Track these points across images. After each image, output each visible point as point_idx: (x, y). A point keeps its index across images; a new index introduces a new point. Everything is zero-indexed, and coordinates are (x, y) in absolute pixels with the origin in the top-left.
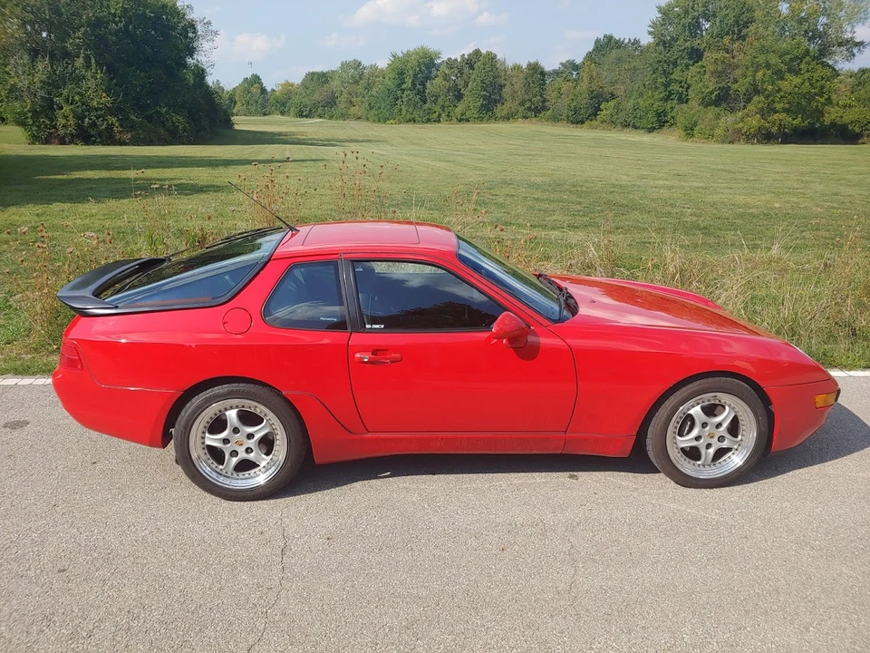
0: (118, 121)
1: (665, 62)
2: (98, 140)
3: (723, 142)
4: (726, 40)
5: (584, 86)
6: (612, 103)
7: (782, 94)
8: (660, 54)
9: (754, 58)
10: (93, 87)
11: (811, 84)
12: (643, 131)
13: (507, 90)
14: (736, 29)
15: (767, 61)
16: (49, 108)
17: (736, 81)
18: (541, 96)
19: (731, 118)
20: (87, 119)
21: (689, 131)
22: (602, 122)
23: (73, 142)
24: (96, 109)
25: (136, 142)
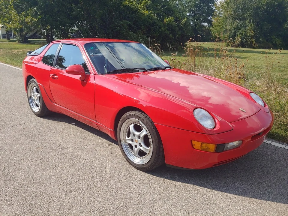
0: (255, 40)
2: (247, 47)
10: (250, 29)
16: (234, 36)
20: (245, 40)
23: (239, 47)
24: (249, 36)
25: (260, 48)
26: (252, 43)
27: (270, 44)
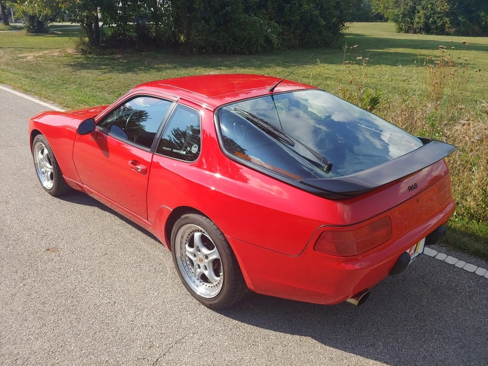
0: (450, 20)
2: (435, 32)
16: (412, 12)
20: (431, 19)
23: (420, 32)
24: (439, 13)
25: (458, 33)
26: (445, 26)
27: (476, 28)
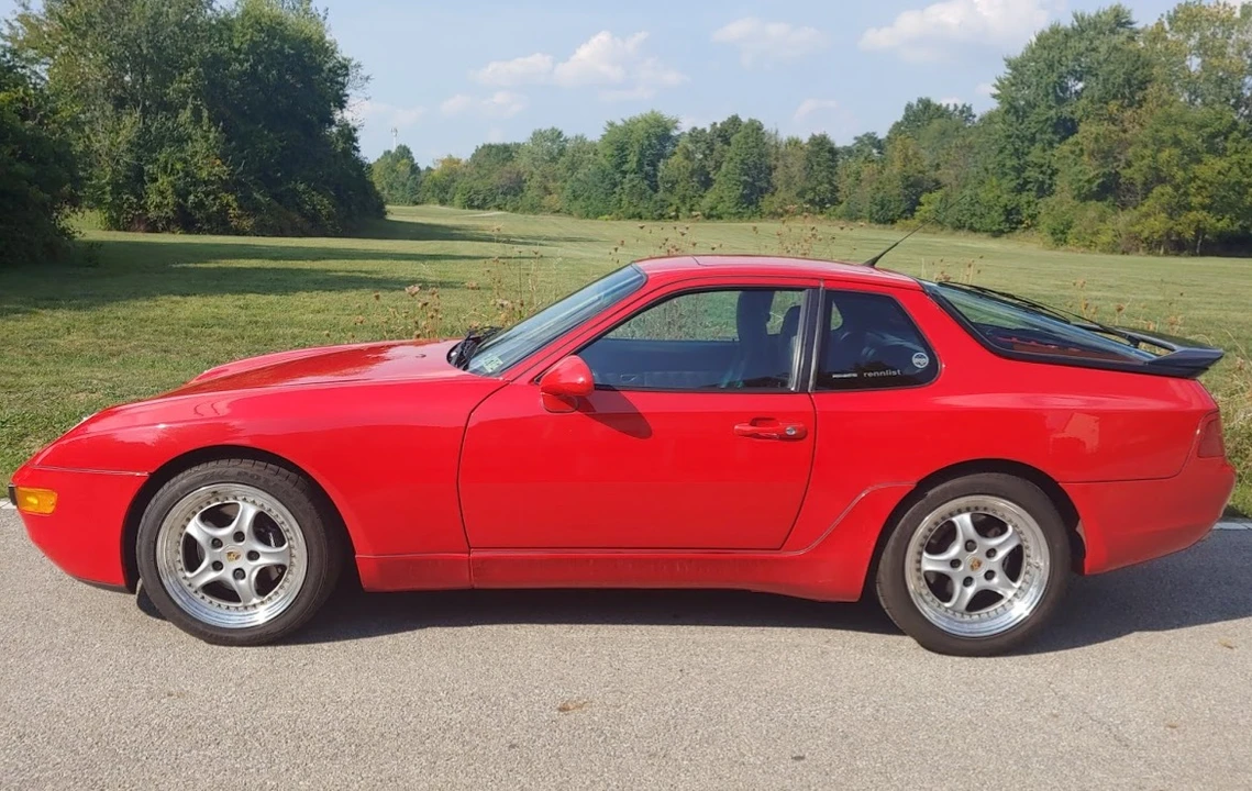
0: (236, 200)
1: (1018, 137)
2: (205, 227)
3: (1113, 252)
4: (1113, 106)
5: (895, 168)
6: (937, 195)
7: (1199, 183)
8: (1011, 125)
9: (1157, 131)
10: (204, 153)
11: (1241, 170)
12: (985, 235)
13: (778, 177)
14: (1127, 91)
15: (1175, 136)
16: (136, 180)
17: (1129, 165)
18: (830, 183)
19: (1124, 218)
20: (192, 197)
21: (1060, 235)
22: (924, 221)
23: (167, 228)
24: (206, 183)
25: (261, 230)
26: (226, 212)
